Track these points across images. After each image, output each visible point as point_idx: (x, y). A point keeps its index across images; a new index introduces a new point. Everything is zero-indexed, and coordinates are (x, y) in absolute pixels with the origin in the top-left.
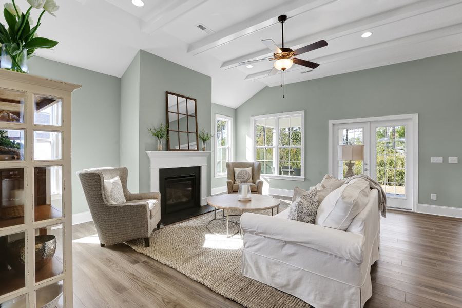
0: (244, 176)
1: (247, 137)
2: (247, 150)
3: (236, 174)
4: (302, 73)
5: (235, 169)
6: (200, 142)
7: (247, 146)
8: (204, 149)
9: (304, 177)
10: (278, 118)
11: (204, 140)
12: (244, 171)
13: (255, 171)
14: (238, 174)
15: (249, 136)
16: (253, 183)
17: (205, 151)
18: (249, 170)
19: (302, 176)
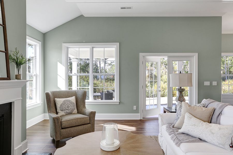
0: (68, 107)
1: (59, 64)
2: (58, 77)
3: (58, 106)
4: (122, 8)
5: (57, 99)
6: (13, 66)
7: (58, 73)
8: (17, 77)
9: (118, 101)
10: (93, 48)
11: (19, 64)
12: (67, 100)
13: (79, 100)
14: (61, 105)
15: (61, 63)
16: (78, 113)
17: (19, 79)
18: (73, 99)
19: (116, 99)
